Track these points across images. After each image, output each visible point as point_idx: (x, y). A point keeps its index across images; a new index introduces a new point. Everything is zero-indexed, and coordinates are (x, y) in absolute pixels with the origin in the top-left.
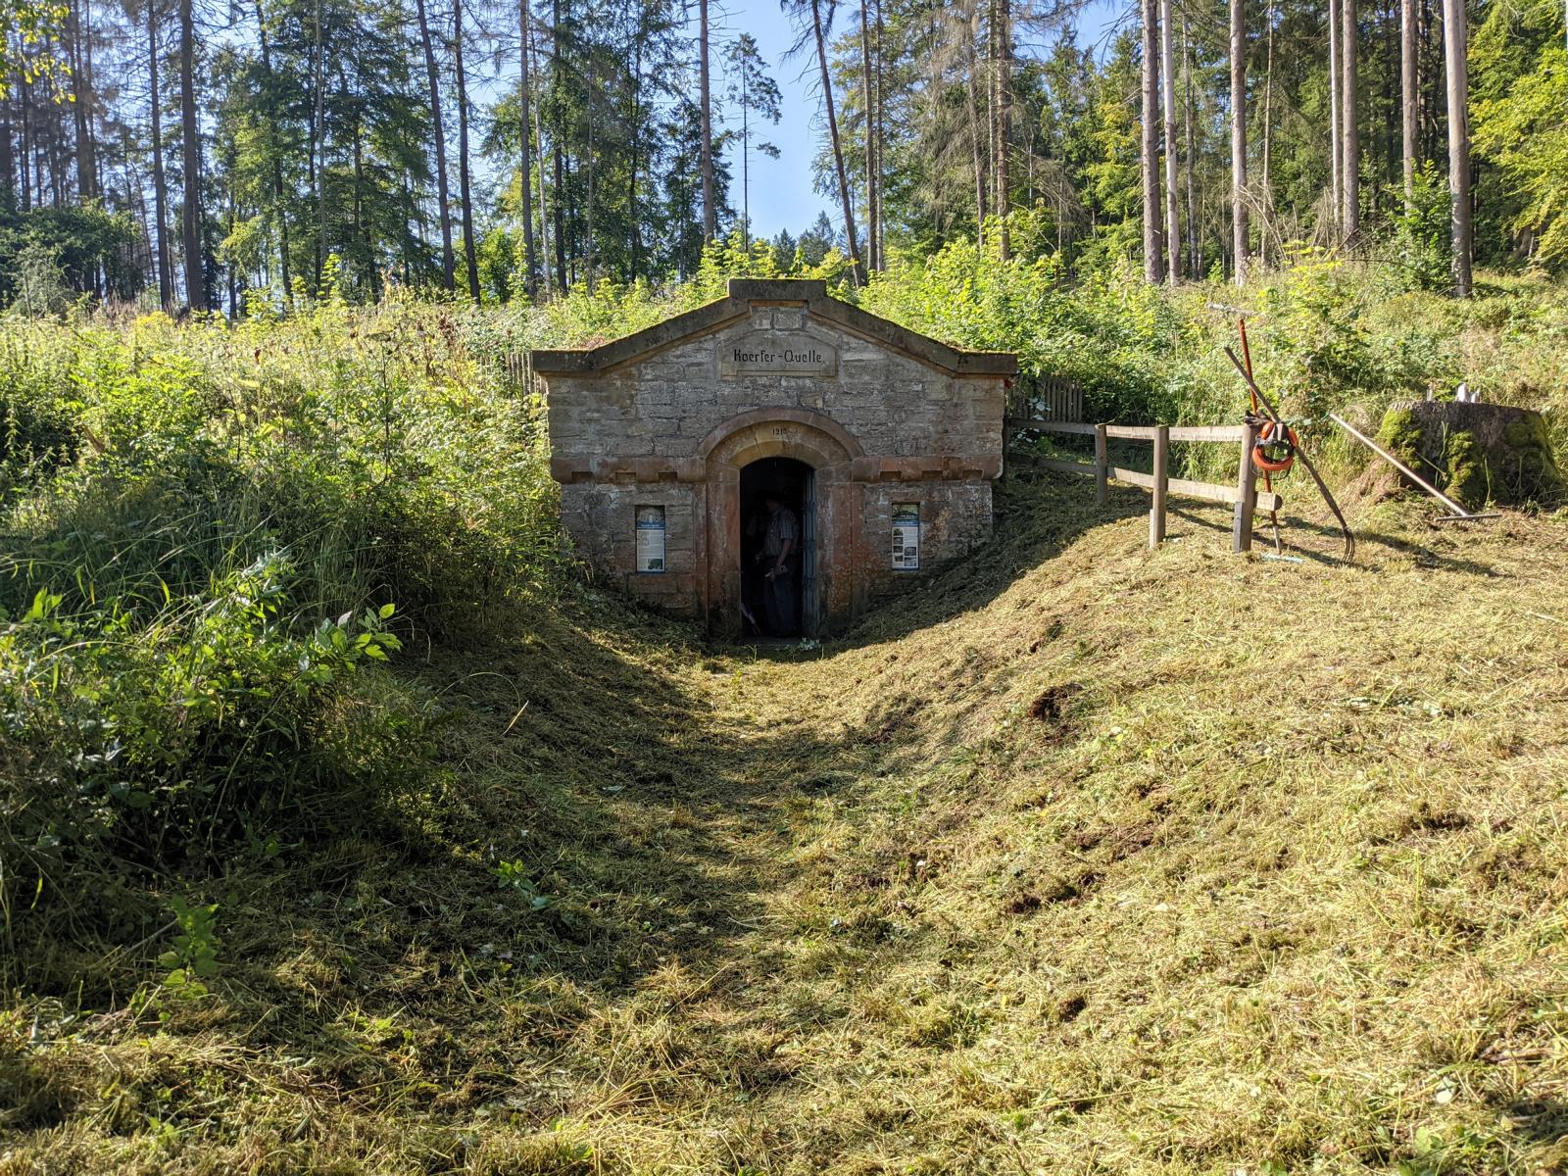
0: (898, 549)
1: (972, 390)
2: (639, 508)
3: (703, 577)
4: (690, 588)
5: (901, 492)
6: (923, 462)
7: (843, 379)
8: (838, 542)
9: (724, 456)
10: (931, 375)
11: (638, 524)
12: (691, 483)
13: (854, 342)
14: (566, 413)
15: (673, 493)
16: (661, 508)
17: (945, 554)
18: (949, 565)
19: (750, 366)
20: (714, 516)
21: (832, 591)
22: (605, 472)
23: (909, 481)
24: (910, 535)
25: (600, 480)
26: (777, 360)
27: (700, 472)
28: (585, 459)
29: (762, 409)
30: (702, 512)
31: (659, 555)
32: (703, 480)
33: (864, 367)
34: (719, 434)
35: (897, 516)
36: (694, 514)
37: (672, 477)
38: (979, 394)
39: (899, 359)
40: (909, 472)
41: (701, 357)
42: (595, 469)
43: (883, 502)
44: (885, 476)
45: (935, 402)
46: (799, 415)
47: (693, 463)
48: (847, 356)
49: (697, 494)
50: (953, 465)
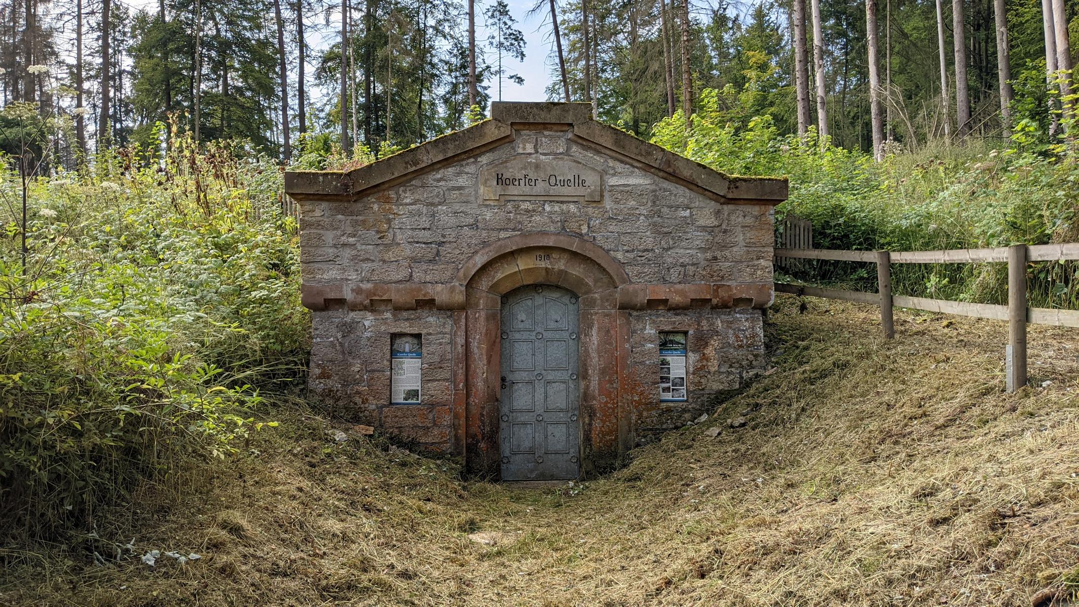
0: (665, 379)
1: (741, 216)
2: (394, 336)
3: (461, 409)
4: (447, 419)
5: (668, 321)
6: (692, 290)
7: (608, 204)
8: (604, 373)
9: (484, 284)
10: (699, 201)
11: (393, 353)
12: (448, 309)
13: (619, 167)
14: (320, 237)
15: (431, 322)
16: (418, 336)
17: (715, 386)
18: (722, 397)
19: (512, 190)
20: (474, 345)
21: (597, 424)
22: (360, 298)
23: (677, 309)
24: (678, 365)
25: (354, 307)
26: (540, 185)
27: (459, 298)
28: (339, 284)
29: (524, 235)
30: (461, 340)
31: (416, 386)
32: (463, 308)
33: (629, 192)
34: (480, 260)
35: (664, 346)
36: (452, 343)
37: (428, 304)
38: (749, 220)
39: (666, 185)
40: (676, 299)
41: (462, 181)
42: (348, 295)
43: (650, 331)
44: (652, 304)
45: (704, 228)
46: (563, 242)
47: (452, 289)
48: (613, 181)
49: (456, 322)
50: (722, 293)
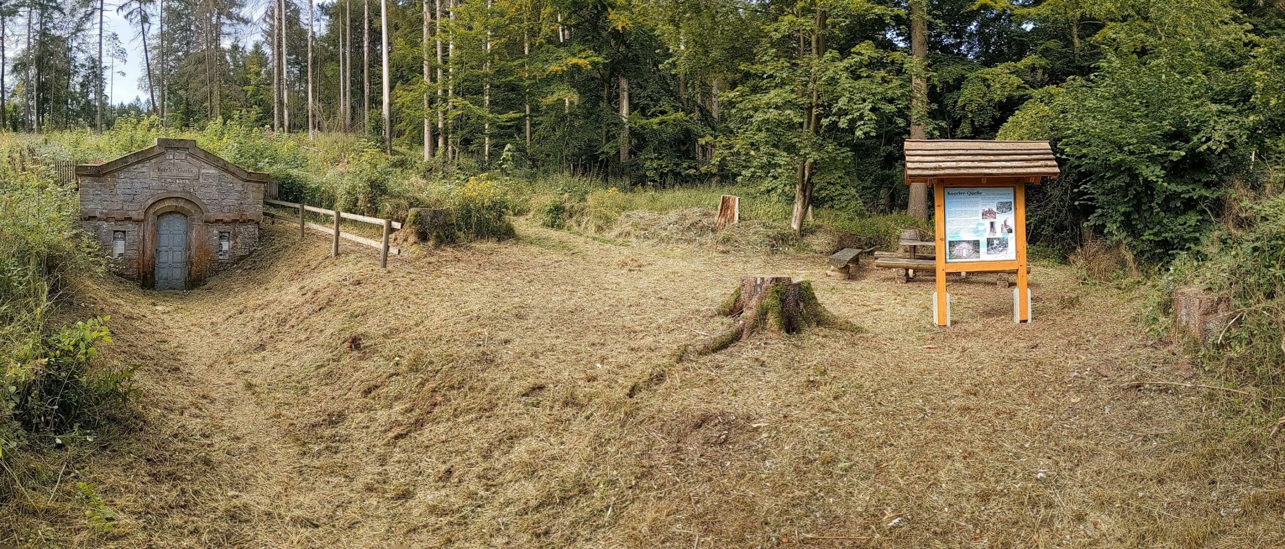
0: (221, 251)
1: (252, 187)
2: (115, 231)
3: (141, 262)
4: (135, 265)
5: (223, 227)
6: (232, 216)
7: (201, 180)
8: (197, 248)
9: (151, 211)
10: (236, 180)
11: (114, 238)
12: (138, 221)
13: (206, 166)
14: (87, 191)
15: (129, 226)
16: (124, 232)
17: (239, 253)
18: (242, 258)
19: (164, 174)
20: (147, 236)
21: (194, 268)
22: (102, 216)
23: (226, 223)
24: (226, 246)
25: (100, 220)
26: (175, 172)
27: (142, 217)
28: (94, 210)
29: (170, 192)
30: (141, 234)
31: (122, 251)
32: (142, 221)
33: (208, 176)
34: (150, 202)
35: (221, 237)
36: (138, 235)
37: (129, 219)
38: (254, 189)
39: (224, 173)
40: (227, 219)
41: (144, 170)
42: (98, 215)
43: (216, 232)
44: (217, 221)
45: (237, 191)
46: (183, 195)
47: (139, 214)
48: (203, 171)
49: (140, 227)
50: (244, 217)
